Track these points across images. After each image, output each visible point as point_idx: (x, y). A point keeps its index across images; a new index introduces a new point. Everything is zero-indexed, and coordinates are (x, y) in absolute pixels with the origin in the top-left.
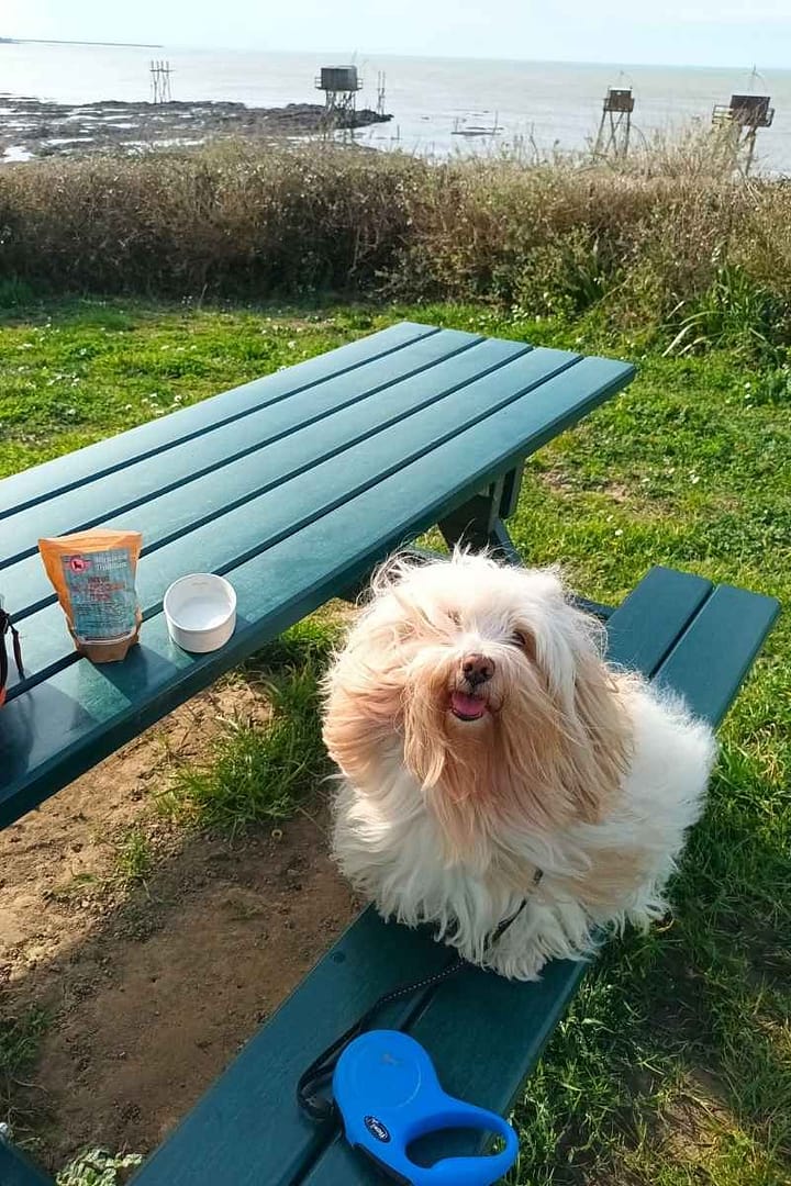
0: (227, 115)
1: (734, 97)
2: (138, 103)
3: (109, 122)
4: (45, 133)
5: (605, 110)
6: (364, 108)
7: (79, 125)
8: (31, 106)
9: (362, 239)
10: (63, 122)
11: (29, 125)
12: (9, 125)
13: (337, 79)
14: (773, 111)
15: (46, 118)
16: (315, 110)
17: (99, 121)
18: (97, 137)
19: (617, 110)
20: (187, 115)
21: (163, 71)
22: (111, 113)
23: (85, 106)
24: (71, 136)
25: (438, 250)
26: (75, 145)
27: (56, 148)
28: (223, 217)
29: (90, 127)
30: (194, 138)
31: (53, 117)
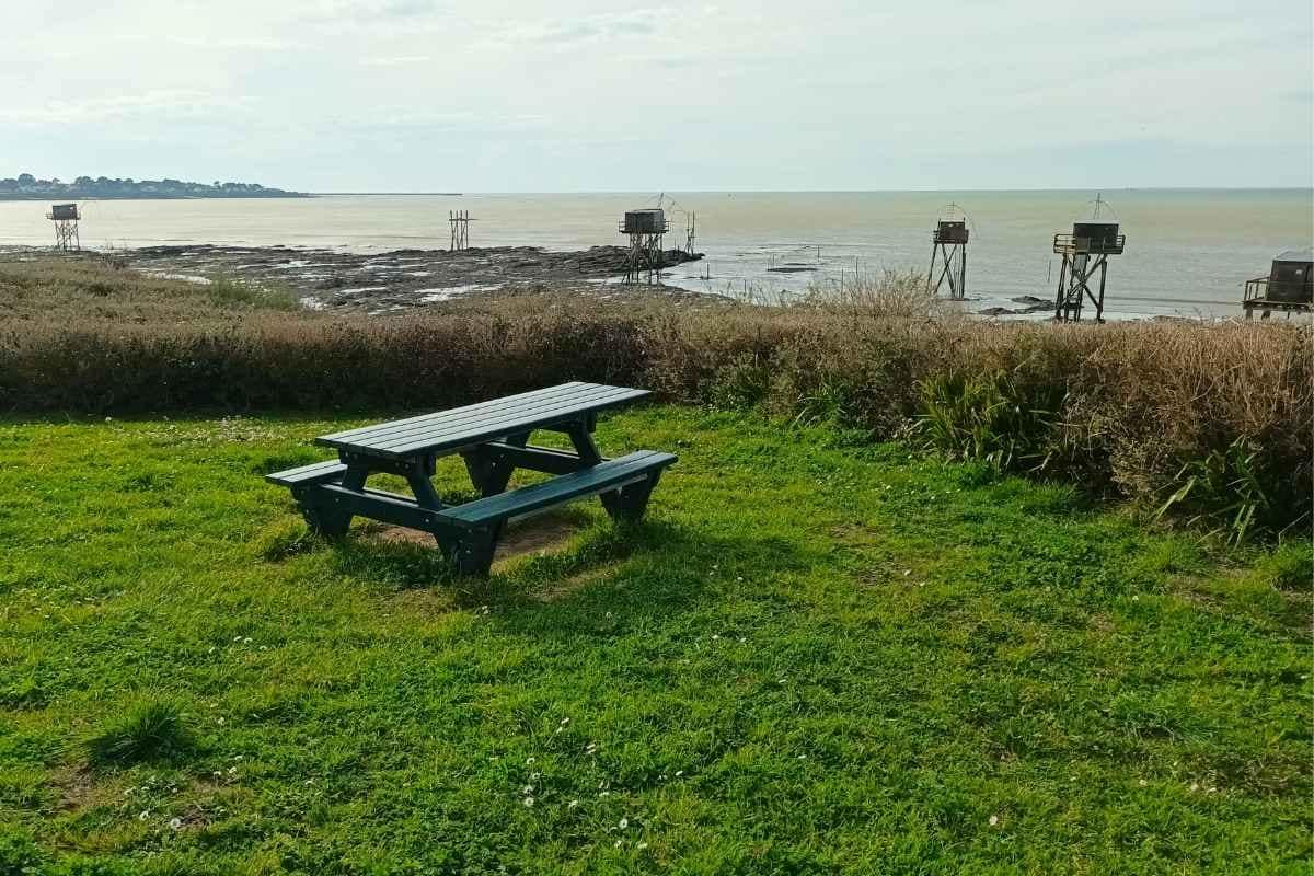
0: (526, 261)
1: (1076, 225)
2: (435, 251)
3: (404, 270)
4: (339, 284)
5: (936, 243)
6: (673, 248)
7: (373, 274)
8: (324, 257)
9: (610, 364)
10: (357, 271)
11: (323, 277)
12: (303, 277)
13: (642, 222)
14: (1124, 237)
15: (340, 268)
16: (618, 252)
17: (393, 270)
18: (391, 286)
19: (949, 242)
20: (484, 261)
21: (462, 220)
22: (407, 262)
23: (380, 255)
24: (366, 285)
25: (662, 371)
26: (369, 294)
27: (350, 297)
28: (512, 353)
29: (384, 275)
30: (491, 283)
31: (347, 268)
